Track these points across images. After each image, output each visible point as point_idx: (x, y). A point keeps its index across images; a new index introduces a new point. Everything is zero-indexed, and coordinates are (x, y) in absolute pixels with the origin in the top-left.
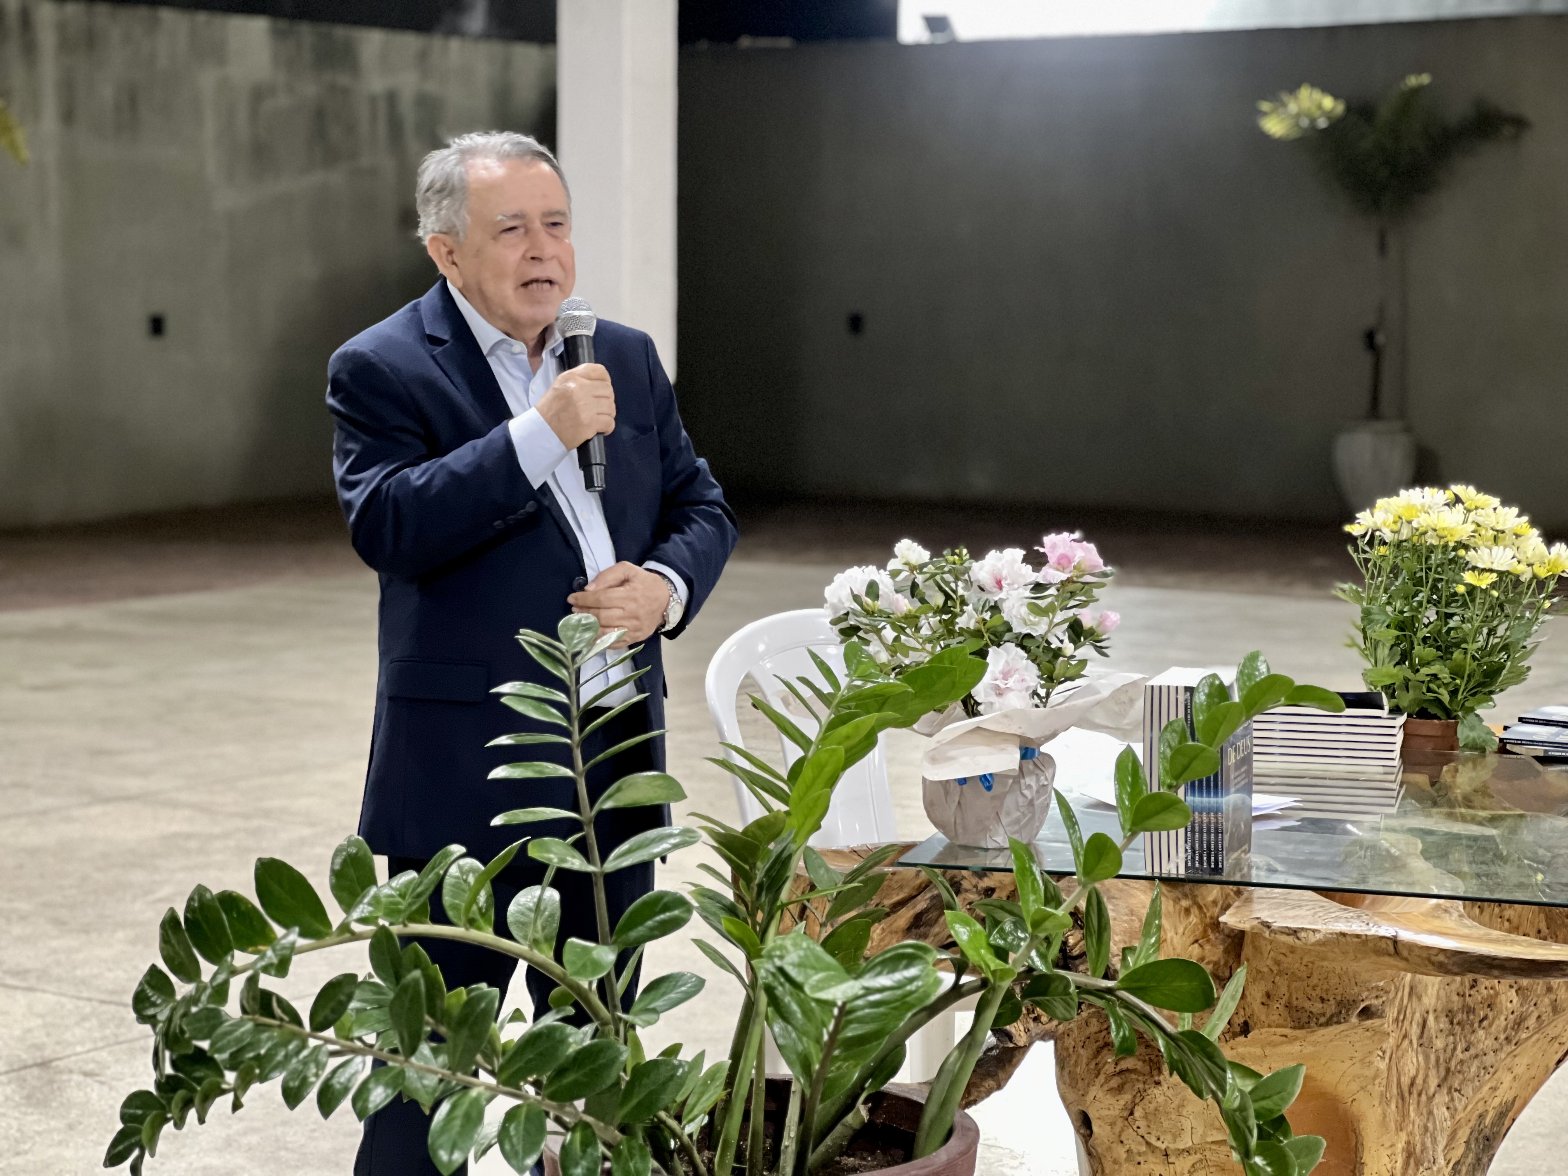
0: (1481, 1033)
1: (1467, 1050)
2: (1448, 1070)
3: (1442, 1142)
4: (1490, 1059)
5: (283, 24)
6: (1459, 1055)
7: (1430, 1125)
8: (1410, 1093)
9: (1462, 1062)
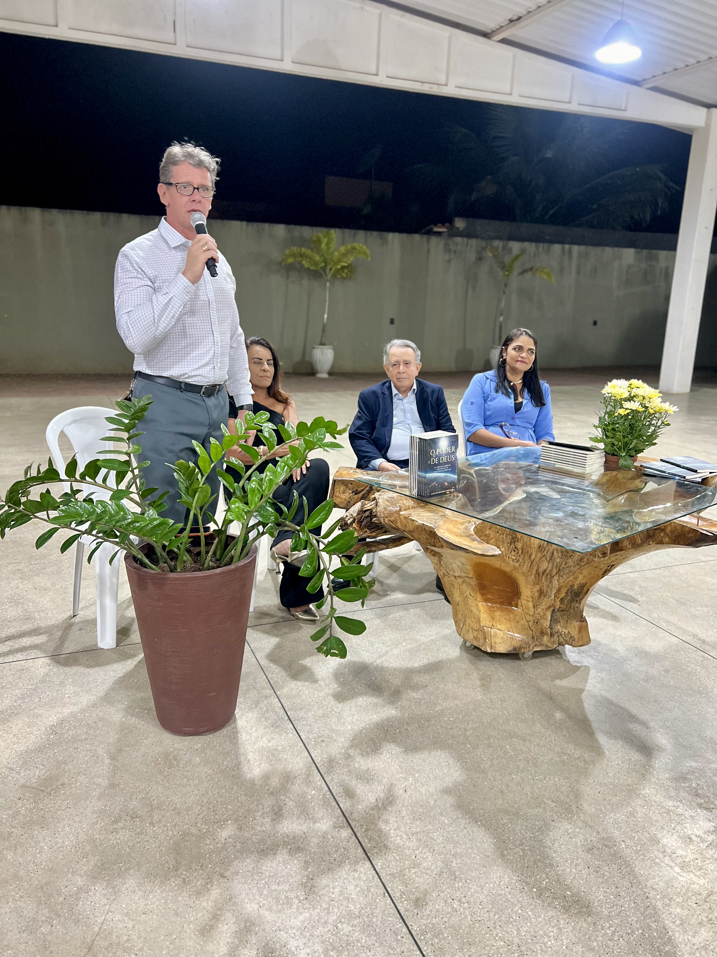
0: (570, 560)
1: (566, 564)
2: (559, 569)
3: (554, 591)
4: (572, 569)
5: (638, 250)
6: (563, 565)
7: (550, 585)
8: (543, 574)
9: (563, 568)
